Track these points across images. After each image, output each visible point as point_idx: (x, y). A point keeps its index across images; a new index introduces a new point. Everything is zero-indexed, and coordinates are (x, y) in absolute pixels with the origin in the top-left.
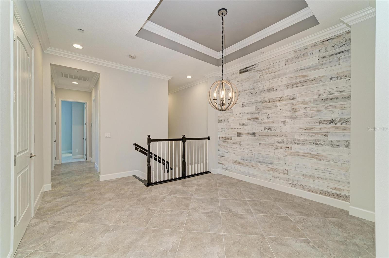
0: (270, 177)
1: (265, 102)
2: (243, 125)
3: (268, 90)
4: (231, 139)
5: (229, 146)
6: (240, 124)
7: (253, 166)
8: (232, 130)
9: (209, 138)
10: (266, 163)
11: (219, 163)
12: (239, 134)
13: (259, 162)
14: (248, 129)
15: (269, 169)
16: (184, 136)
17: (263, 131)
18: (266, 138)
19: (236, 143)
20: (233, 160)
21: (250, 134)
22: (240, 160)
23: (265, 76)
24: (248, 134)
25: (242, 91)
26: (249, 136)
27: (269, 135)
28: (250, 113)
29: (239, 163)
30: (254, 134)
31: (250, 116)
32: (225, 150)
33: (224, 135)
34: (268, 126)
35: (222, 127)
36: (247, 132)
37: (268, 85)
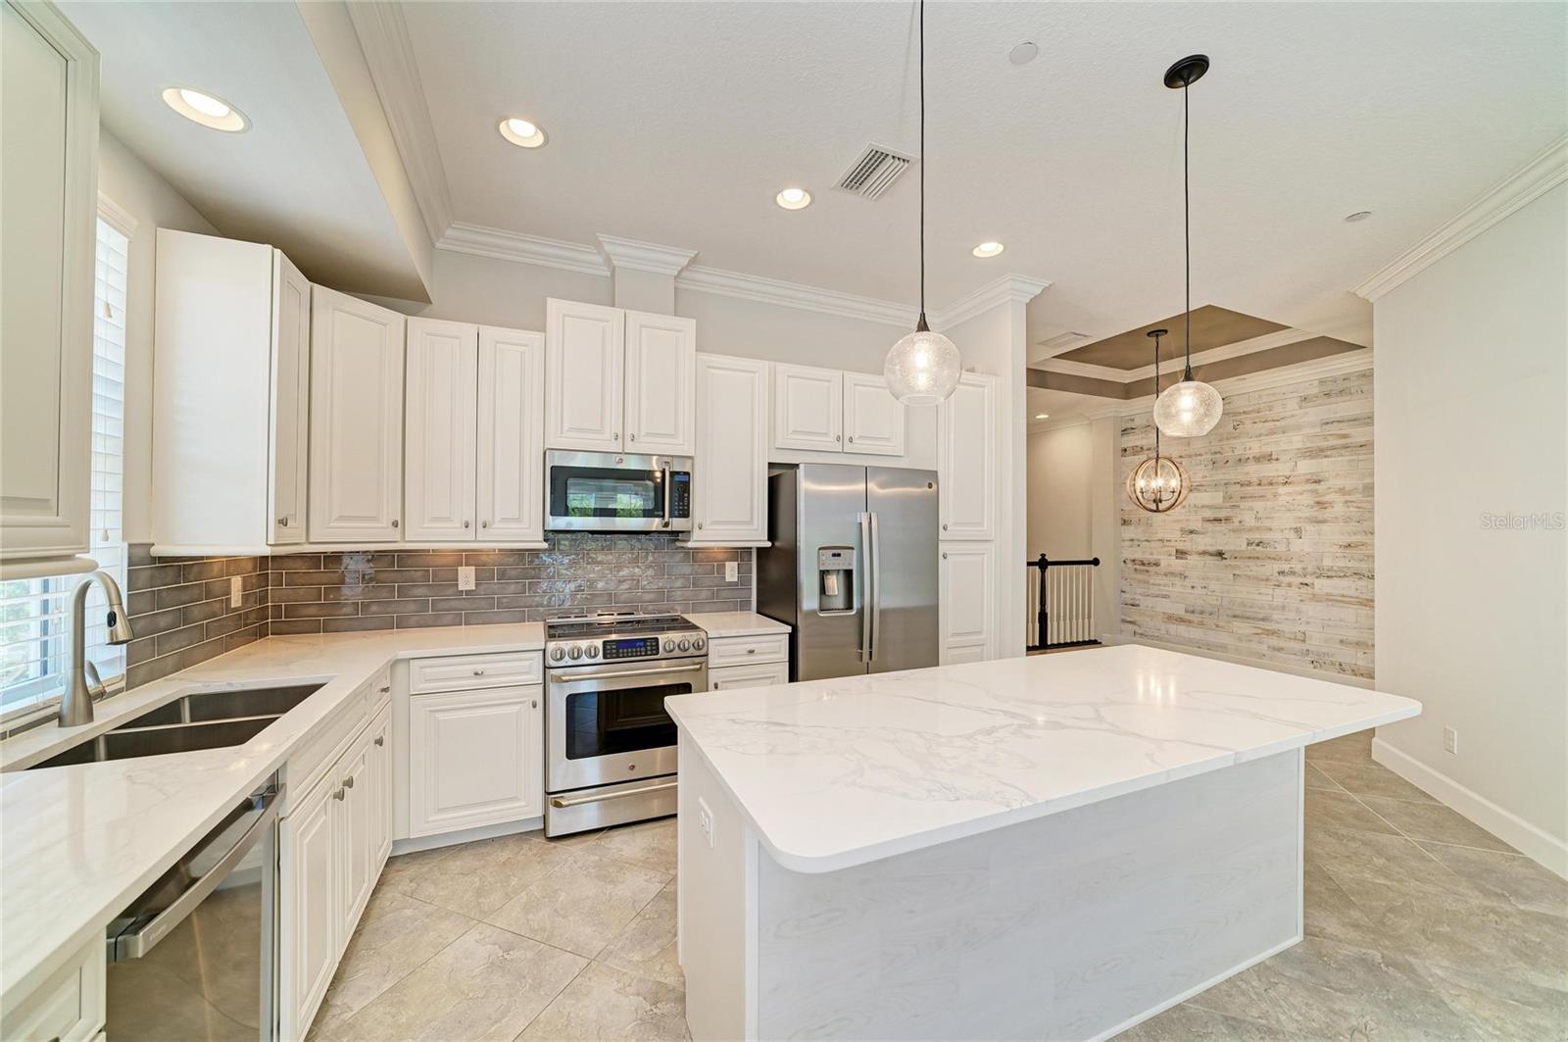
0: (1264, 648)
1: (1250, 484)
2: (1191, 532)
3: (1258, 459)
4: (1157, 564)
5: (1151, 581)
6: (1183, 531)
7: (1217, 626)
8: (1160, 544)
9: (1096, 562)
10: (1254, 619)
11: (1124, 621)
12: (1181, 554)
13: (1235, 616)
14: (1203, 542)
15: (1260, 631)
16: (1043, 555)
17: (1244, 547)
18: (1251, 563)
19: (1173, 574)
20: (1164, 613)
21: (1211, 555)
22: (1184, 613)
23: (1248, 426)
24: (1204, 553)
25: (1190, 456)
26: (1208, 558)
27: (1258, 558)
28: (1210, 507)
29: (1181, 620)
30: (1220, 554)
31: (1209, 514)
32: (1139, 591)
33: (1138, 556)
34: (1257, 536)
35: (1133, 536)
36: (1201, 548)
37: (1256, 448)
